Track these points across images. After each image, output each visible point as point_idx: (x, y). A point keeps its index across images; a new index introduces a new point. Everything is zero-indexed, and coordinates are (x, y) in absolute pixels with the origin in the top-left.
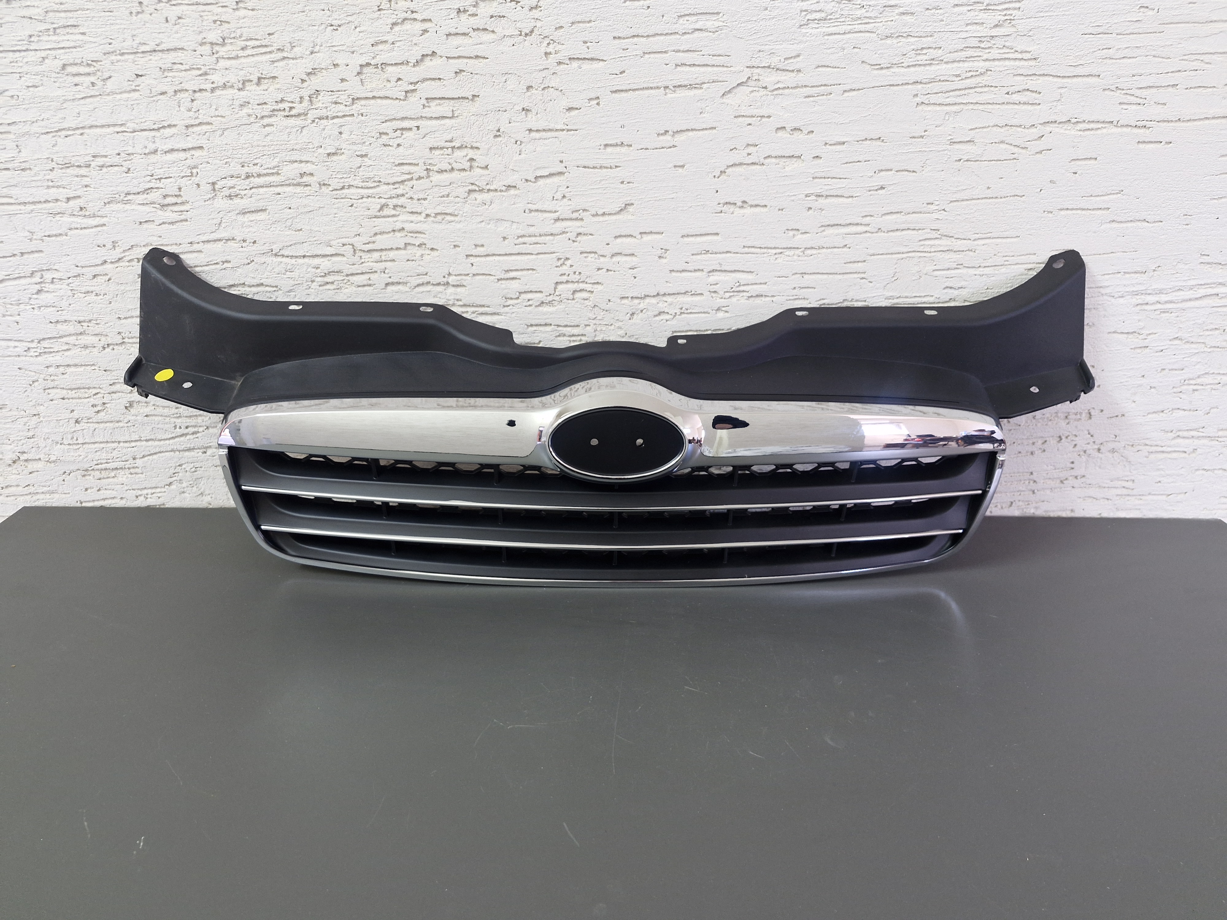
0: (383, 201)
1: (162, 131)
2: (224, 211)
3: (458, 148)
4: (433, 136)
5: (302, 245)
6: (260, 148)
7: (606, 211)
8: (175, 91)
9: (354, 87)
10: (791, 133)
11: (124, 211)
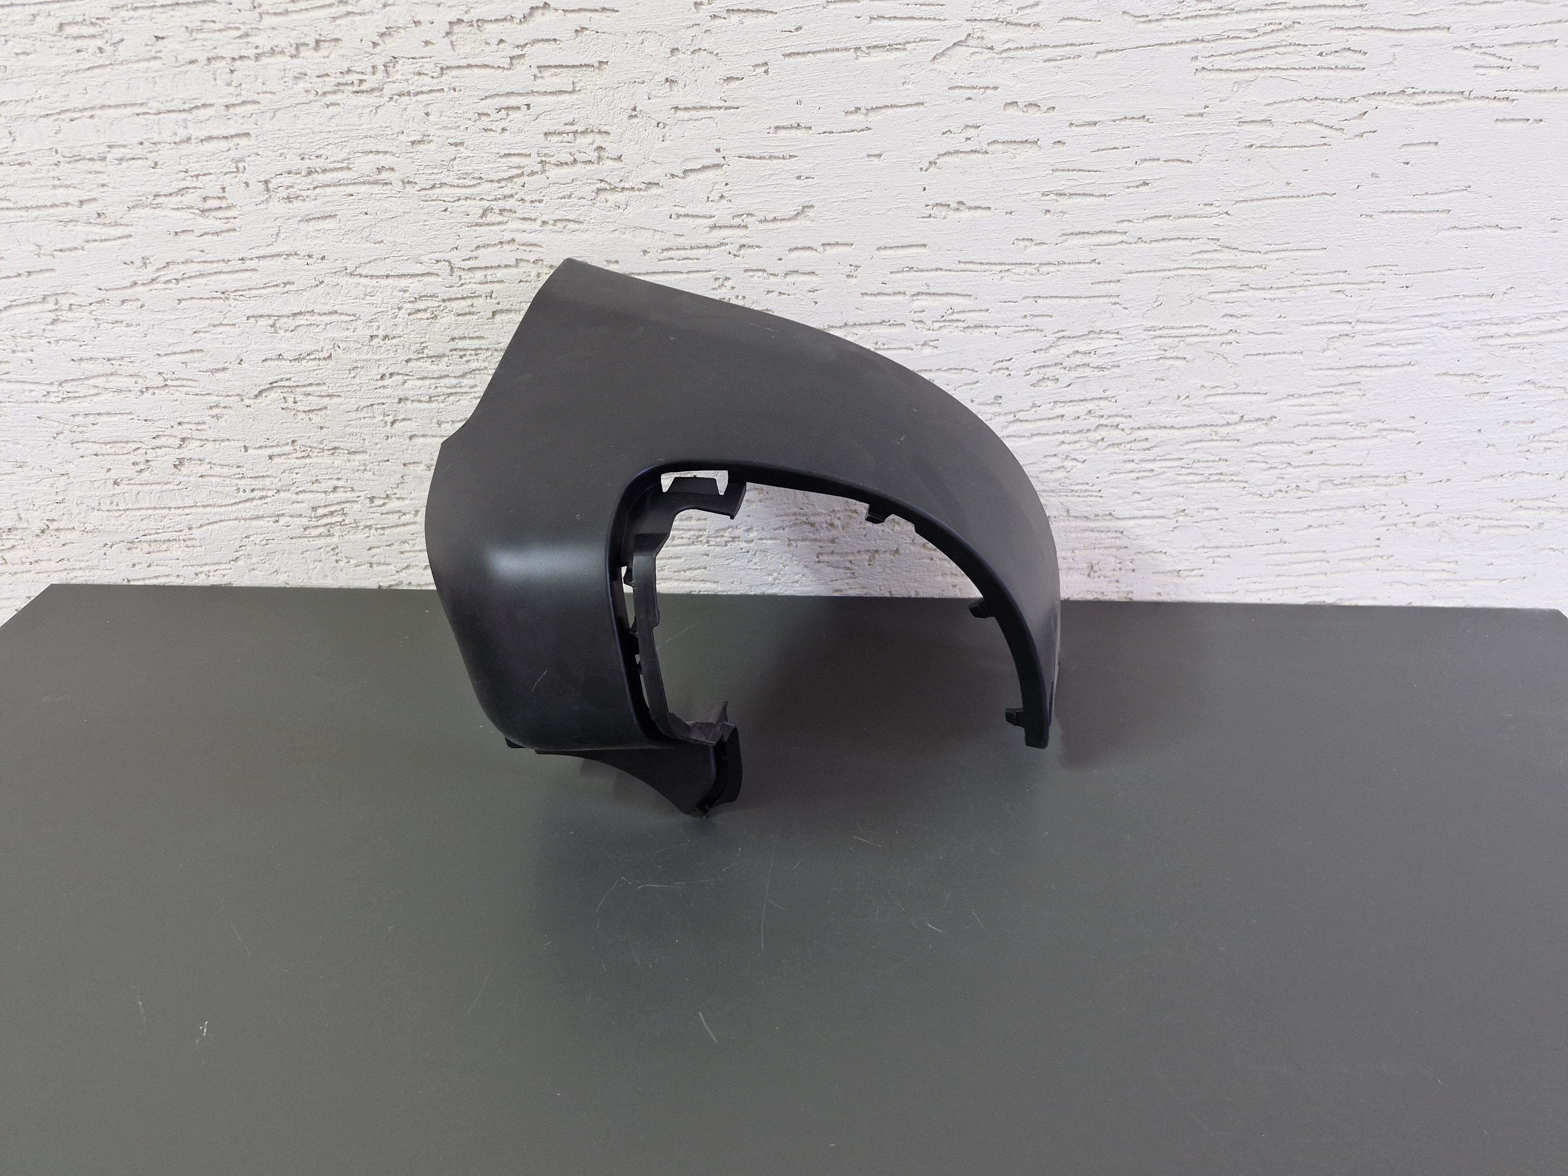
0: (486, 204)
1: (195, 112)
2: (281, 217)
3: (581, 132)
4: (548, 118)
5: (383, 262)
6: (324, 135)
7: (778, 215)
8: (209, 59)
9: (442, 53)
10: (1025, 109)
11: (155, 218)
